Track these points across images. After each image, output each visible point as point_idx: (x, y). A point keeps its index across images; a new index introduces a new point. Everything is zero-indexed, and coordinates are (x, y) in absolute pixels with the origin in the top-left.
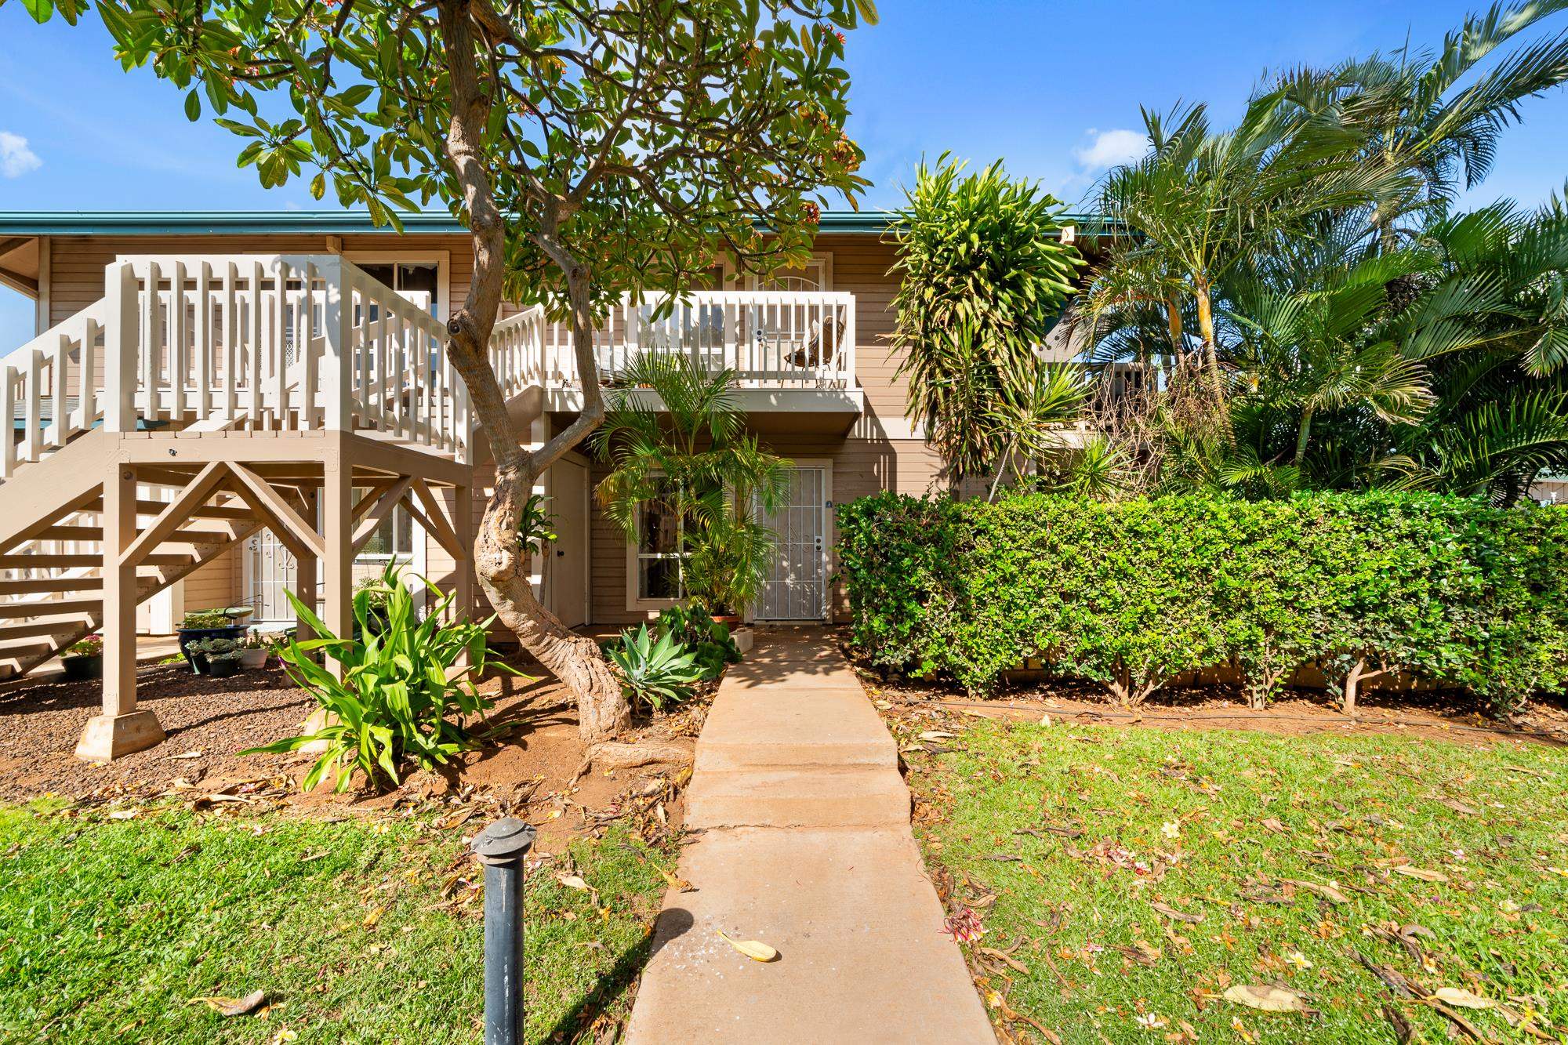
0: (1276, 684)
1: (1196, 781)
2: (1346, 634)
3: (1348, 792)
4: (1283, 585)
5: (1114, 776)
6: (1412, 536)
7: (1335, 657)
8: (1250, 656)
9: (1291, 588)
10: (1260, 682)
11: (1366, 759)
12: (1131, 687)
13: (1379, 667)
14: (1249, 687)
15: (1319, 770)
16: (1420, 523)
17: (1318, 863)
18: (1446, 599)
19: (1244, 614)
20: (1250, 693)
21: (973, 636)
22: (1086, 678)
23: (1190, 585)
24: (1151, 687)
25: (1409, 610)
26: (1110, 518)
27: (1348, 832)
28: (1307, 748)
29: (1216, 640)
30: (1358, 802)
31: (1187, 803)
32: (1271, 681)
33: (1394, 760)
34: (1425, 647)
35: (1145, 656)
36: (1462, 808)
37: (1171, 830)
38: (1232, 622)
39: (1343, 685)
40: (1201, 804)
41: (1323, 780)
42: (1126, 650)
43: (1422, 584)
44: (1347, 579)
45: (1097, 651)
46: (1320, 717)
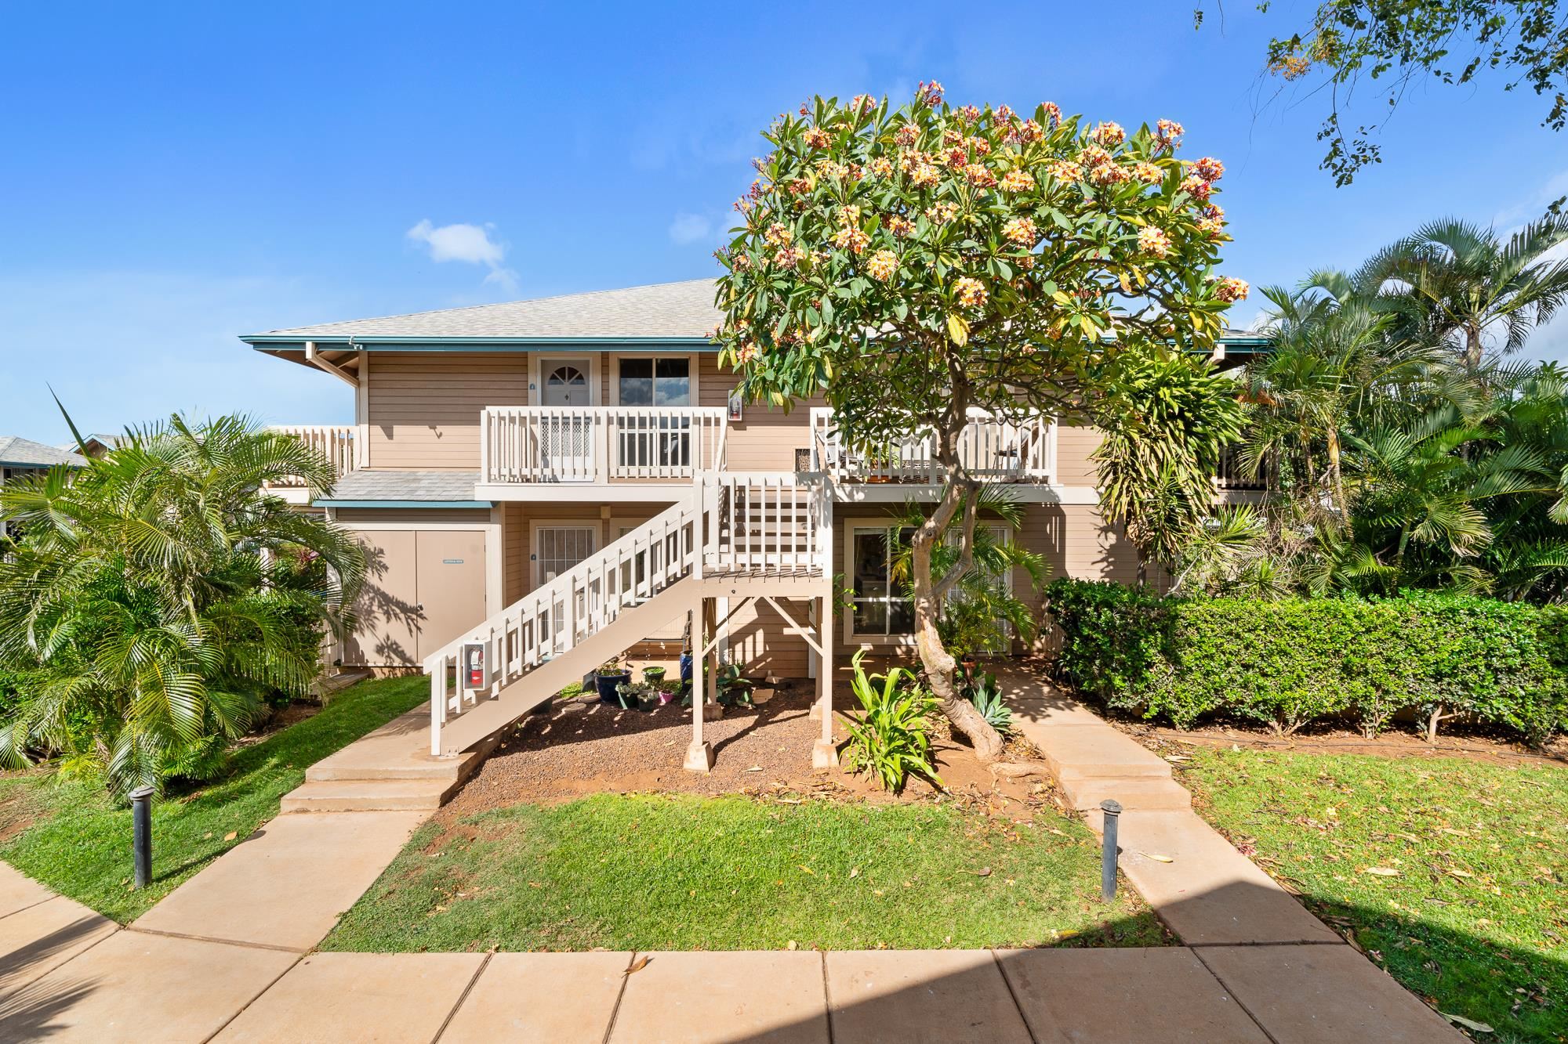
0: (1382, 723)
1: (1339, 787)
2: (1429, 691)
3: (1424, 794)
4: (1388, 660)
5: (1293, 783)
6: (1475, 629)
7: (1422, 705)
8: (1365, 704)
9: (1394, 663)
10: (1371, 721)
11: (1437, 775)
12: (1285, 723)
13: (1452, 712)
14: (1363, 724)
15: (1409, 781)
16: (1481, 623)
17: (1407, 827)
18: (1496, 670)
19: (1362, 678)
20: (1364, 728)
21: (1184, 691)
22: (1257, 719)
23: (1327, 660)
24: (1298, 724)
25: (1472, 677)
26: (1276, 617)
27: (1423, 813)
28: (1402, 767)
29: (1344, 695)
30: (1430, 799)
31: (1336, 798)
32: (1379, 721)
33: (1454, 776)
34: (1482, 701)
35: (1296, 705)
36: (1487, 803)
37: (1331, 811)
38: (1354, 683)
39: (1427, 722)
40: (1344, 799)
41: (1411, 787)
42: (1284, 701)
43: (1481, 662)
44: (1430, 657)
45: (1265, 702)
46: (1412, 745)
